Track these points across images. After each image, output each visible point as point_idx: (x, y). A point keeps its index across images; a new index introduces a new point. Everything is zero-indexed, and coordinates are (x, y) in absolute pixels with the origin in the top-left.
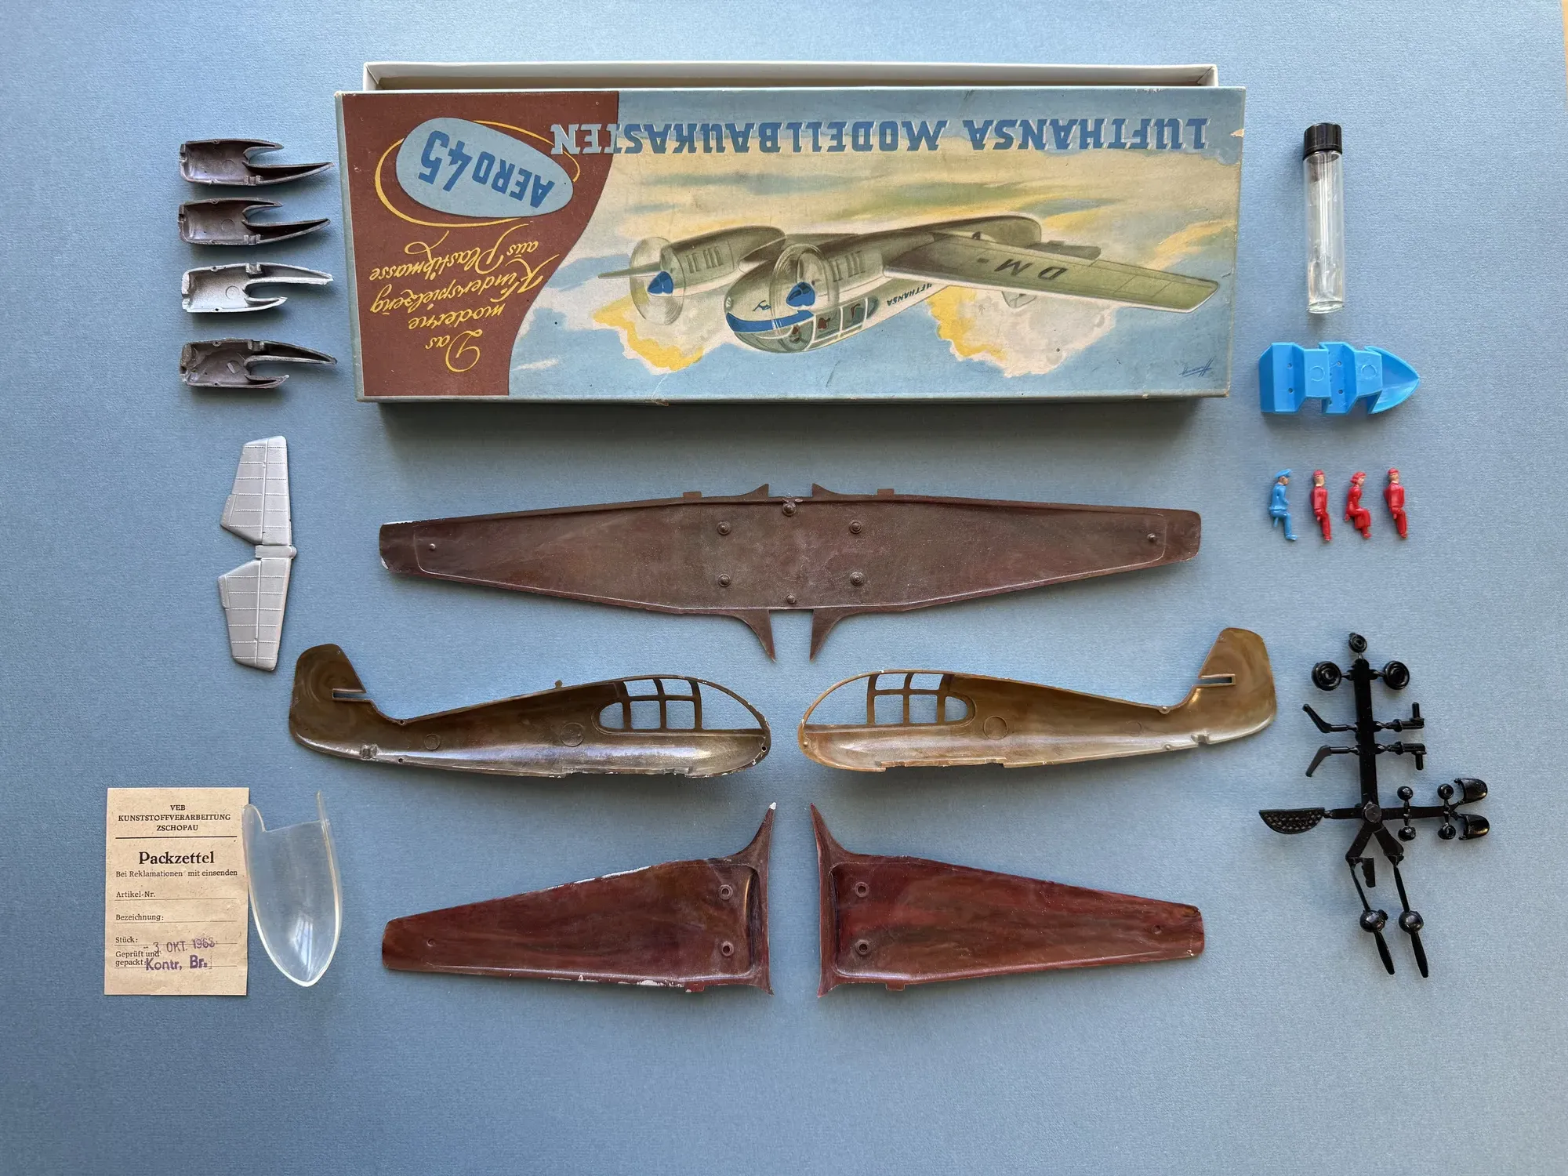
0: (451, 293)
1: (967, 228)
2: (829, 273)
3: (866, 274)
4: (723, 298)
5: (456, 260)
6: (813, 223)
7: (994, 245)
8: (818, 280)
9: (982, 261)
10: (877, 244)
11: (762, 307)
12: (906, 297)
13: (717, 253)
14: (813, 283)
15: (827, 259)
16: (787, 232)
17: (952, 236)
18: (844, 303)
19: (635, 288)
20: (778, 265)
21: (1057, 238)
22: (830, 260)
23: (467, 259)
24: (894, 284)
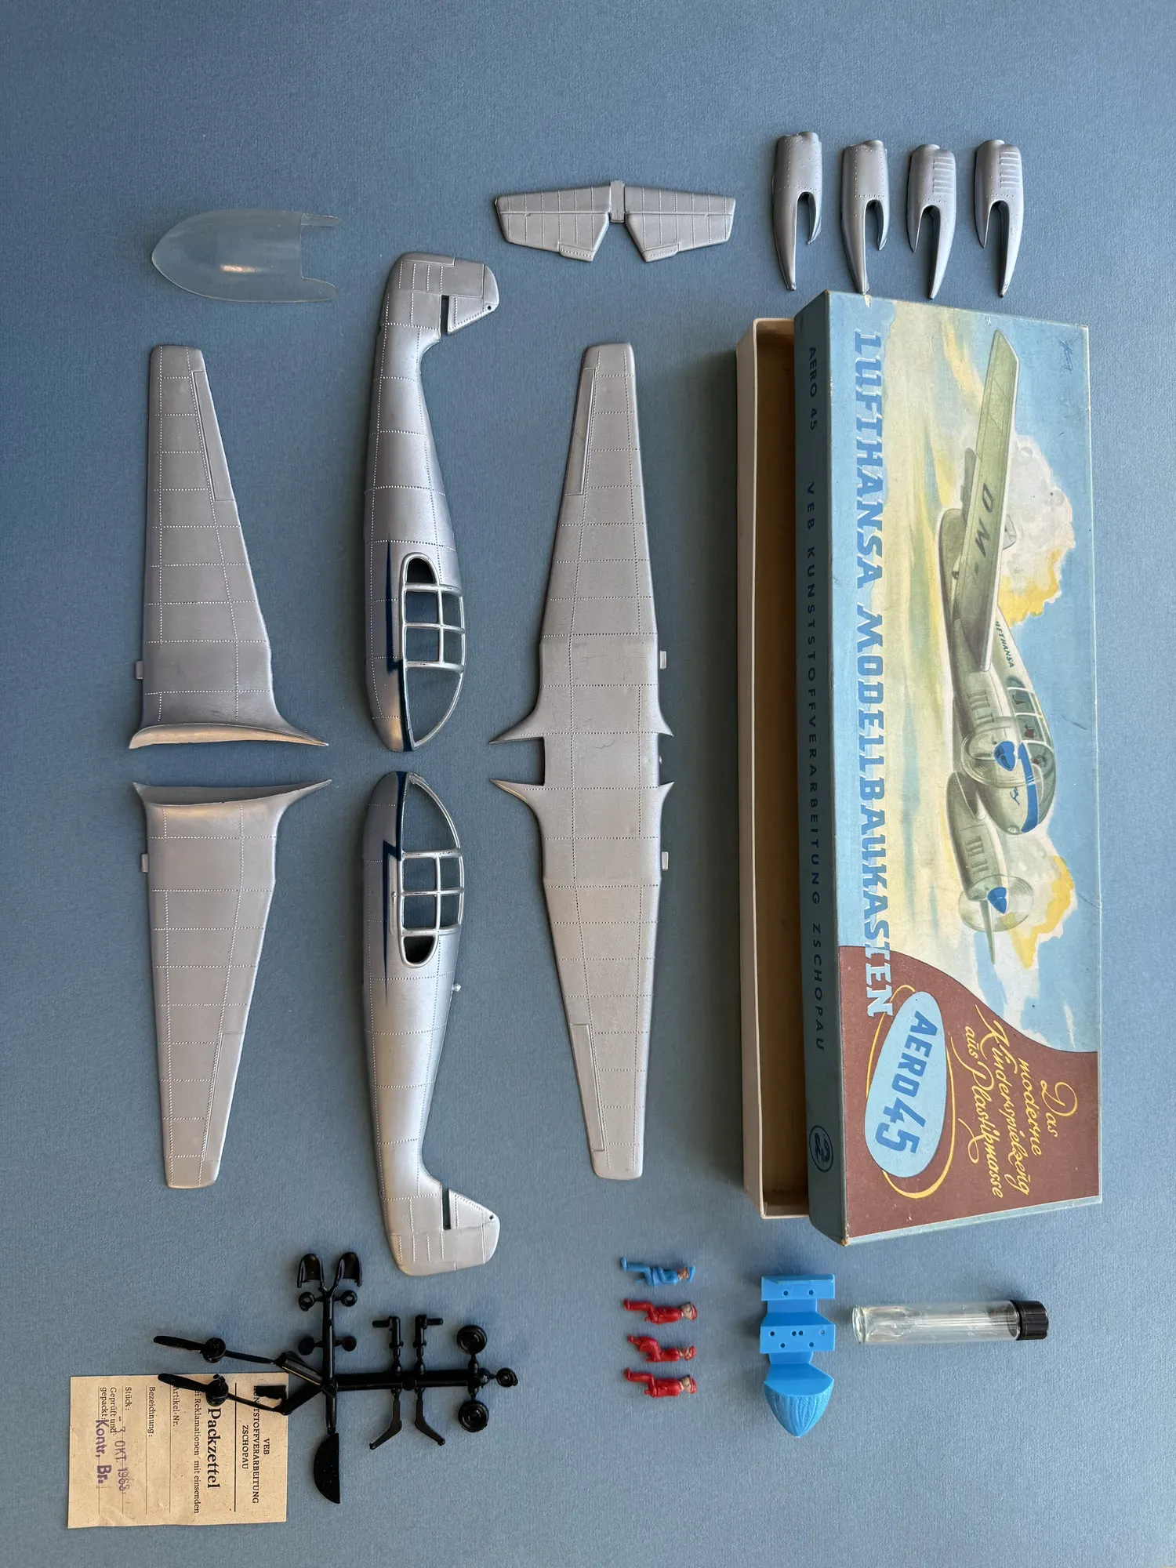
0: (1010, 1114)
1: (949, 585)
2: (986, 727)
3: (988, 689)
4: (1008, 836)
5: (983, 1110)
6: (943, 743)
7: (964, 557)
8: (993, 738)
9: (977, 570)
10: (962, 678)
11: (1016, 796)
12: (1007, 648)
13: (970, 843)
14: (995, 743)
15: (974, 731)
16: (951, 771)
17: (955, 600)
18: (1012, 712)
19: (1003, 927)
20: (979, 778)
21: (957, 494)
22: (975, 726)
23: (981, 1098)
24: (997, 661)
